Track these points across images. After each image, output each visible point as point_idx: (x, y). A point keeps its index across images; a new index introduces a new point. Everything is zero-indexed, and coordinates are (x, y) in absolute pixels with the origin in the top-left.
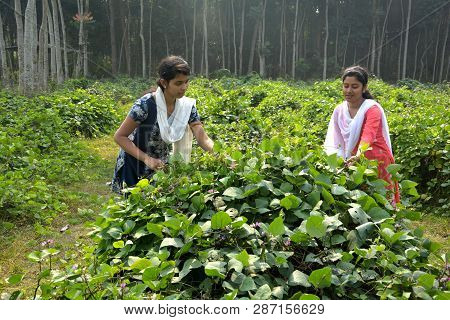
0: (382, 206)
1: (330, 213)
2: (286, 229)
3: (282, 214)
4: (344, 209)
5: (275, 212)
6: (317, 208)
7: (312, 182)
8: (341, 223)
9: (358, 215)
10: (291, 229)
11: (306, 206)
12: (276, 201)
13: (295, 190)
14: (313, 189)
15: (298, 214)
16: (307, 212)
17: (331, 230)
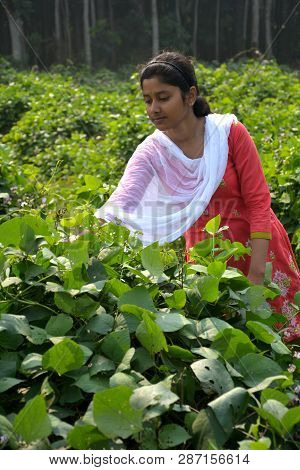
0: (264, 346)
1: (153, 376)
2: (56, 422)
3: (46, 389)
4: (182, 364)
5: (33, 383)
6: (124, 365)
7: (112, 308)
8: (175, 398)
9: (213, 374)
10: (70, 420)
11: (101, 364)
12: (34, 359)
13: (79, 329)
14: (114, 325)
15: (85, 383)
16: (105, 377)
17: (154, 415)
